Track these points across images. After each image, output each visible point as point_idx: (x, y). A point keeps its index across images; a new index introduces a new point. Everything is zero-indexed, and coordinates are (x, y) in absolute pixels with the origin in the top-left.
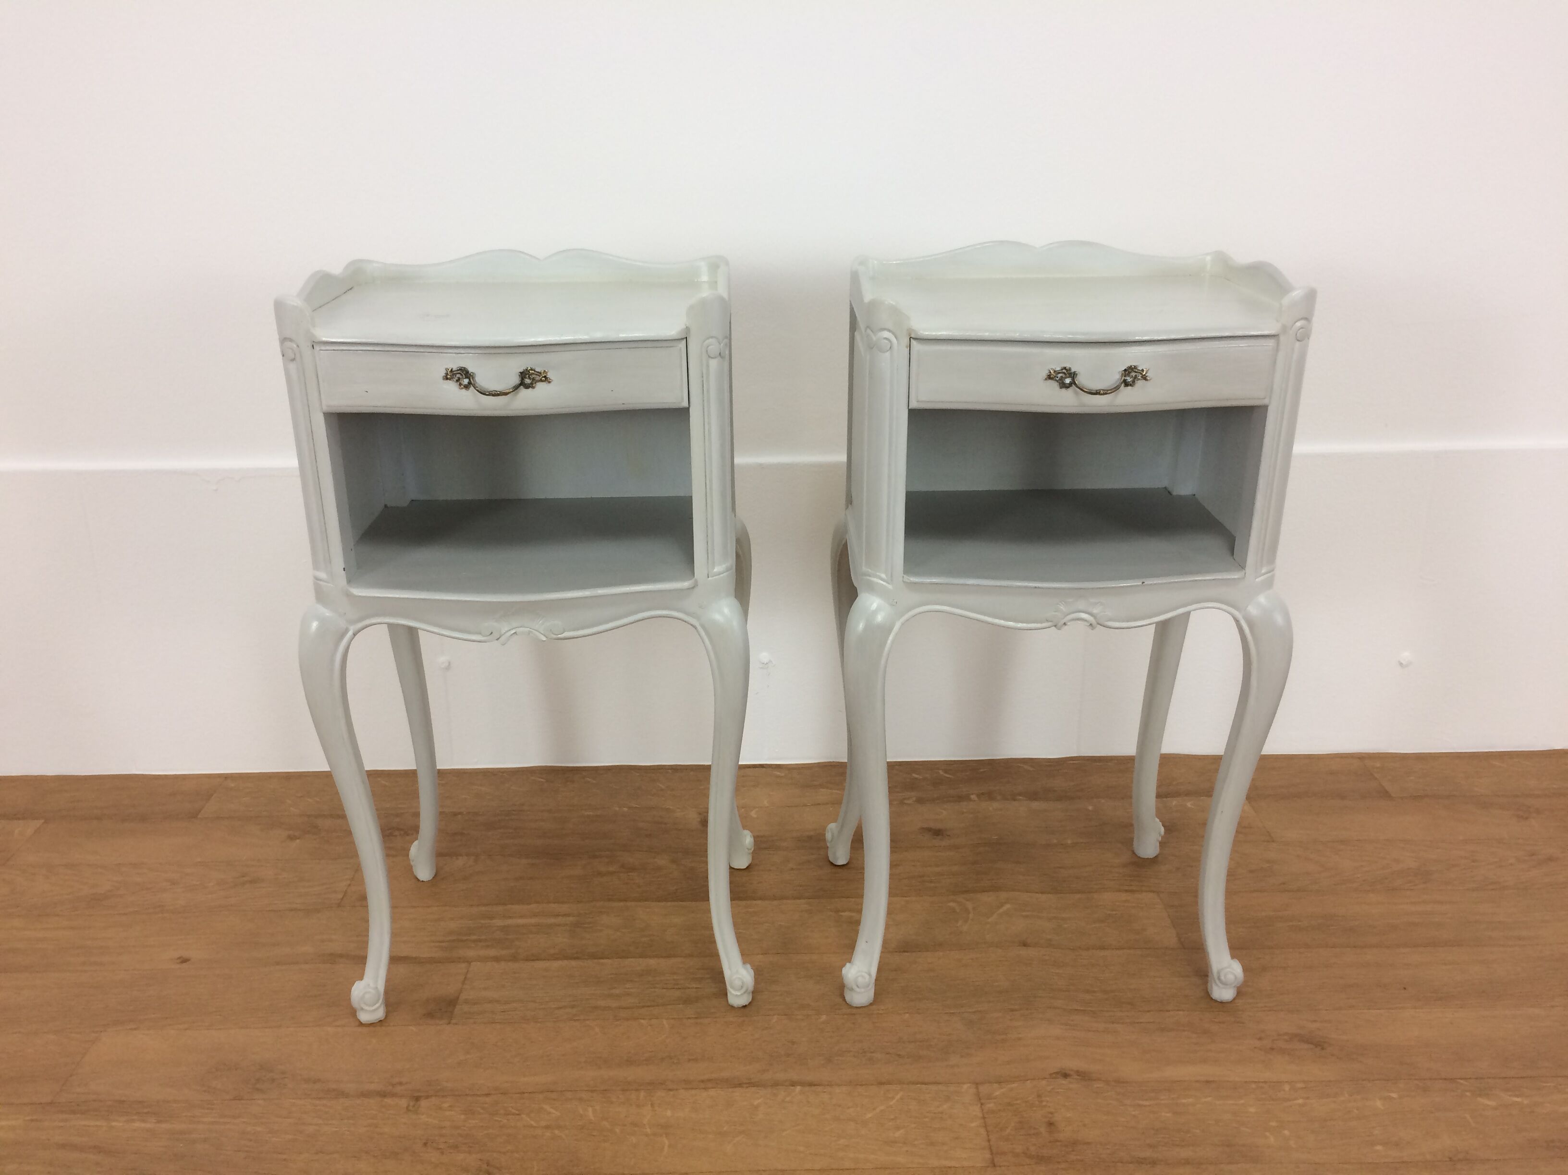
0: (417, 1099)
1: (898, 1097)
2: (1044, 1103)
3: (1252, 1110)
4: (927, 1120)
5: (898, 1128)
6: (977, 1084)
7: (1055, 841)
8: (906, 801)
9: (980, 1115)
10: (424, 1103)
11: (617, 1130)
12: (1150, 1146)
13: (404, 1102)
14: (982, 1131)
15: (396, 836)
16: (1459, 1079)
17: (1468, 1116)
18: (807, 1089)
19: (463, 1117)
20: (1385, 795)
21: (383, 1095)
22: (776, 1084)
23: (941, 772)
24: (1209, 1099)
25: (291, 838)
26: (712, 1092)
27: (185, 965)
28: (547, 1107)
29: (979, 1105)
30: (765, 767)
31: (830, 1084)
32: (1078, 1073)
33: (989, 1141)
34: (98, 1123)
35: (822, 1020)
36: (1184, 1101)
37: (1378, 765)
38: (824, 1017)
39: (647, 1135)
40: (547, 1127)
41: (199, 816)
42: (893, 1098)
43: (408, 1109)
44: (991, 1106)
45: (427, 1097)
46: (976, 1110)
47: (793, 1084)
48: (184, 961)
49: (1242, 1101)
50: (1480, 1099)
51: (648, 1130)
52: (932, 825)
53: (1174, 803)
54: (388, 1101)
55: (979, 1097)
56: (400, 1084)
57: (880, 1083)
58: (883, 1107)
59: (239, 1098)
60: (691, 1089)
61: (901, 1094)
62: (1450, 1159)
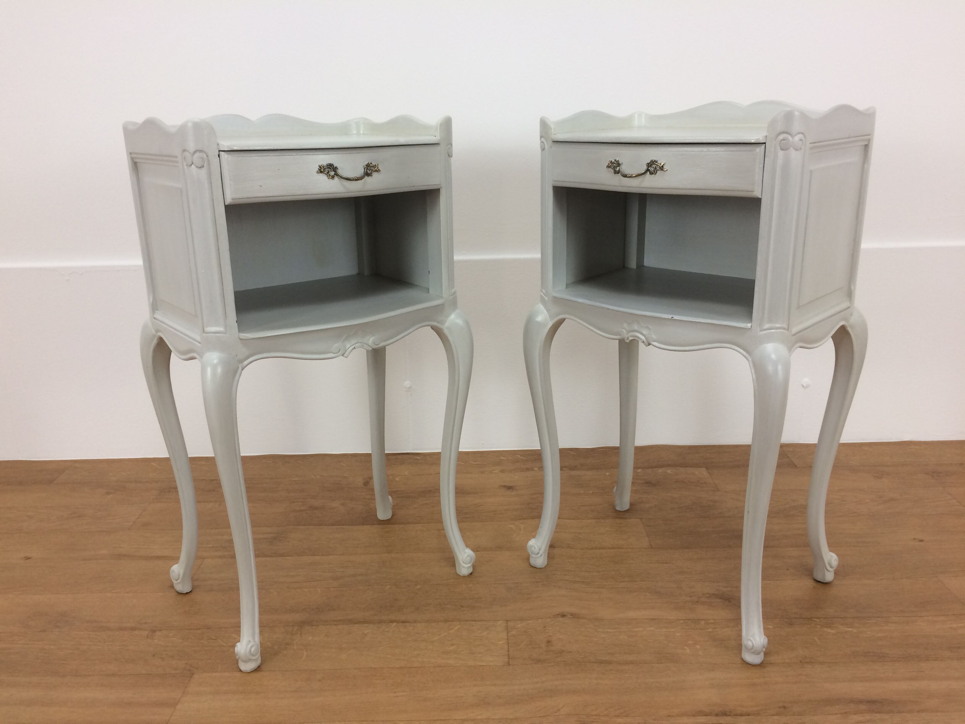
0: (154, 631)
1: (456, 628)
2: (547, 631)
3: (678, 634)
4: (472, 640)
5: (452, 645)
6: (507, 621)
7: (583, 492)
8: (493, 472)
9: (506, 638)
10: (158, 633)
12: (610, 654)
13: (146, 633)
14: (506, 646)
15: (173, 492)
16: (816, 618)
17: (816, 639)
18: (400, 624)
19: (181, 640)
20: (793, 465)
21: (133, 629)
22: (381, 622)
23: (519, 456)
24: (652, 628)
25: (108, 493)
26: (340, 627)
27: (27, 561)
29: (507, 632)
31: (415, 622)
32: (572, 614)
33: (508, 651)
35: (417, 588)
36: (636, 630)
37: (791, 450)
38: (419, 587)
39: (294, 649)
41: (54, 482)
42: (453, 629)
43: (147, 637)
44: (514, 632)
45: (160, 630)
46: (504, 635)
47: (392, 622)
48: (27, 558)
49: (673, 630)
50: (825, 629)
51: (295, 647)
52: (507, 484)
53: (660, 471)
54: (137, 632)
55: (507, 628)
56: (146, 623)
57: (446, 621)
58: (446, 634)
59: (44, 631)
60: (328, 625)
61: (458, 627)
62: (801, 662)
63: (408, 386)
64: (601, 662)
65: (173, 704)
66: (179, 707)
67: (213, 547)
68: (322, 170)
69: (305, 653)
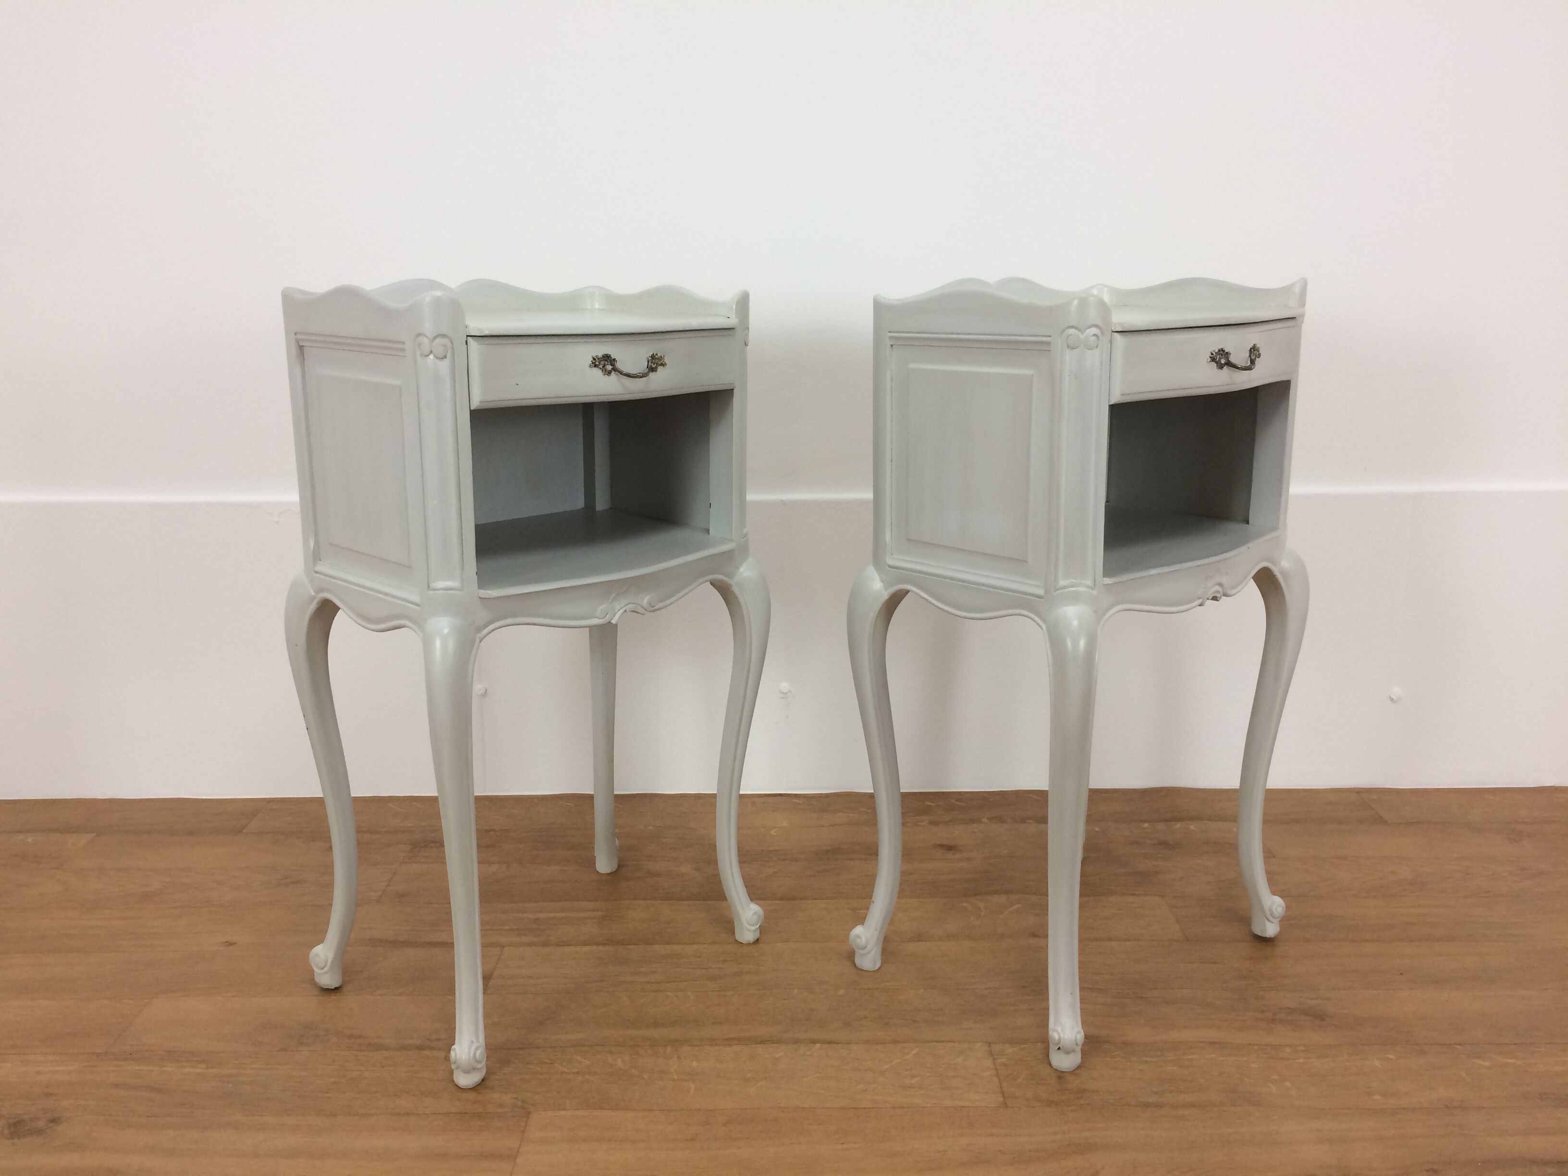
1: (914, 1052)
3: (1254, 1065)
4: (941, 1070)
5: (914, 1076)
6: (989, 1044)
8: (919, 823)
9: (993, 1067)
11: (646, 1077)
12: (1156, 1093)
14: (996, 1080)
16: (1456, 1045)
17: (1464, 1074)
18: (827, 1046)
19: (498, 1065)
20: (1380, 820)
21: (421, 1048)
22: (797, 1041)
23: (953, 801)
24: (1213, 1056)
26: (736, 1048)
27: (231, 948)
28: (579, 1058)
29: (992, 1059)
30: (784, 796)
31: (849, 1043)
33: (1001, 1087)
34: (151, 1068)
36: (1189, 1057)
37: (1375, 797)
39: (674, 1080)
40: (578, 1073)
41: (244, 831)
42: (908, 1053)
44: (1003, 1060)
46: (989, 1063)
47: (814, 1042)
48: (230, 944)
49: (1245, 1059)
50: (1475, 1060)
51: (675, 1077)
52: (945, 842)
53: (1178, 826)
54: (427, 1053)
55: (991, 1054)
56: (438, 1040)
57: (895, 1042)
58: (899, 1061)
59: (284, 1050)
60: (716, 1045)
61: (917, 1050)
62: (1446, 1106)
63: (785, 691)
64: (1147, 1105)
65: (512, 1156)
66: (518, 1160)
67: (512, 930)
68: (597, 363)
69: (692, 1086)
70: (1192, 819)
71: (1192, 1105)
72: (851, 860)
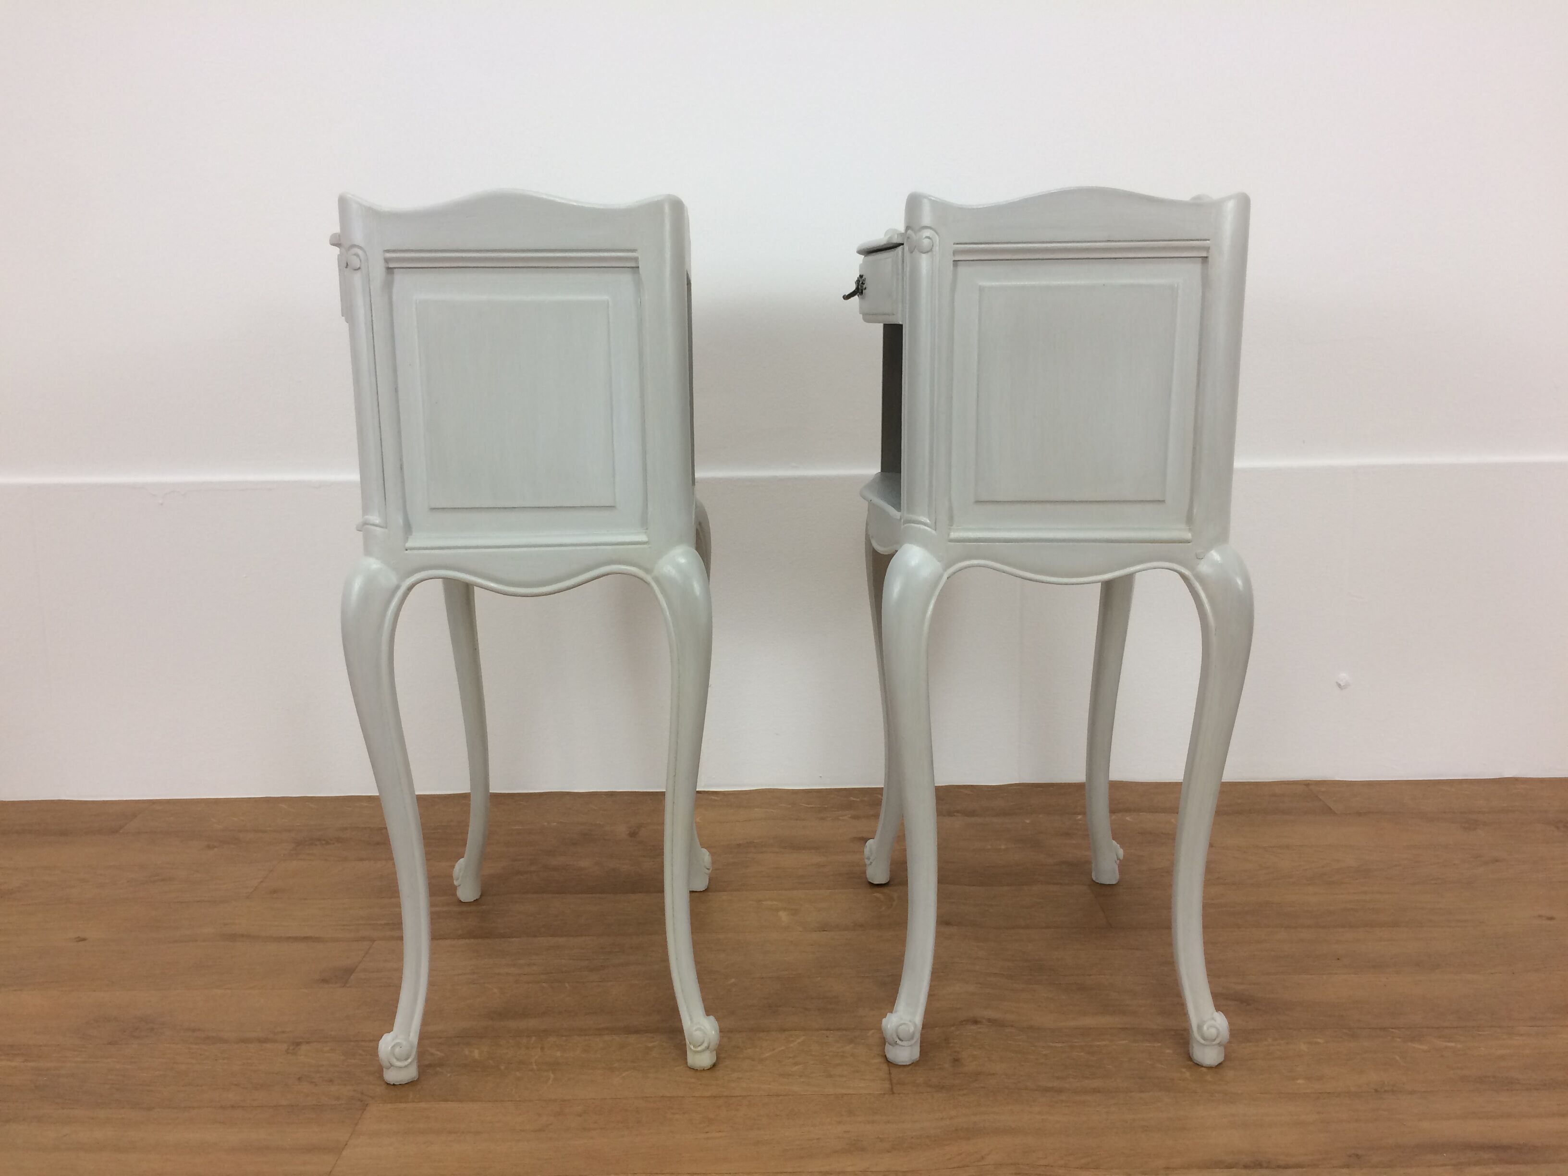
0: (298, 1044)
1: (799, 1041)
2: (951, 1045)
4: (827, 1057)
5: (796, 1064)
7: (989, 847)
8: (840, 818)
10: (304, 1048)
11: (502, 1067)
13: (284, 1047)
14: (885, 1066)
15: (316, 845)
16: (1392, 1028)
17: (1398, 1058)
20: (1329, 811)
21: (261, 1041)
24: (1125, 1042)
25: (209, 847)
26: (607, 1038)
27: (81, 943)
32: (989, 1020)
33: (890, 1073)
36: (1098, 1043)
37: (1323, 789)
38: (733, 980)
39: (532, 1070)
41: (120, 831)
42: (794, 1041)
43: (287, 1052)
45: (308, 1043)
48: (81, 940)
49: (1159, 1044)
50: (1410, 1044)
51: (535, 1067)
54: (269, 1046)
56: (283, 1032)
57: (783, 1030)
58: (783, 1048)
59: (113, 1043)
60: (586, 1035)
61: (802, 1038)
62: (1376, 1091)
64: (1047, 1090)
65: (337, 1149)
66: (344, 1153)
67: (388, 924)
69: (552, 1076)
70: (1128, 810)
71: (1096, 1091)
72: (762, 853)
